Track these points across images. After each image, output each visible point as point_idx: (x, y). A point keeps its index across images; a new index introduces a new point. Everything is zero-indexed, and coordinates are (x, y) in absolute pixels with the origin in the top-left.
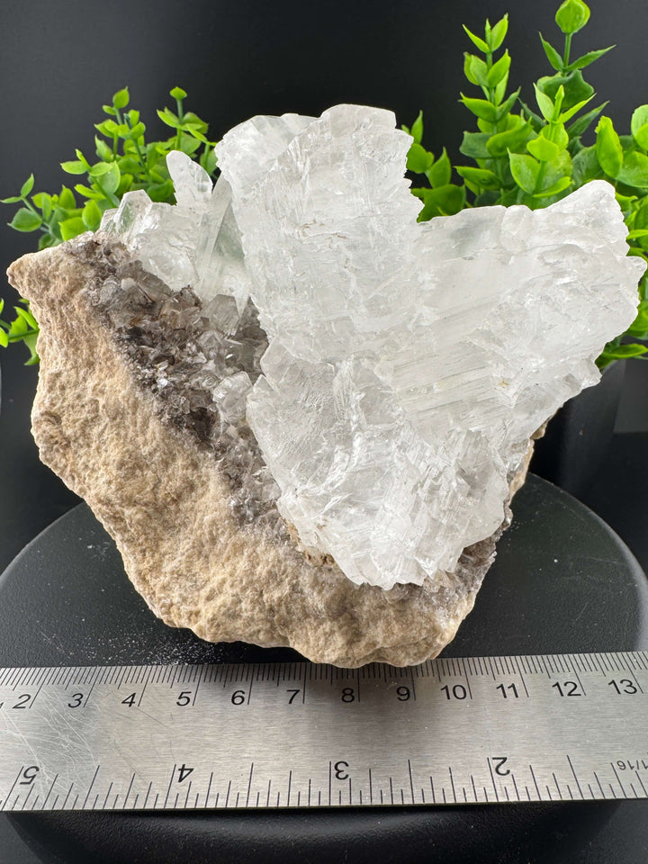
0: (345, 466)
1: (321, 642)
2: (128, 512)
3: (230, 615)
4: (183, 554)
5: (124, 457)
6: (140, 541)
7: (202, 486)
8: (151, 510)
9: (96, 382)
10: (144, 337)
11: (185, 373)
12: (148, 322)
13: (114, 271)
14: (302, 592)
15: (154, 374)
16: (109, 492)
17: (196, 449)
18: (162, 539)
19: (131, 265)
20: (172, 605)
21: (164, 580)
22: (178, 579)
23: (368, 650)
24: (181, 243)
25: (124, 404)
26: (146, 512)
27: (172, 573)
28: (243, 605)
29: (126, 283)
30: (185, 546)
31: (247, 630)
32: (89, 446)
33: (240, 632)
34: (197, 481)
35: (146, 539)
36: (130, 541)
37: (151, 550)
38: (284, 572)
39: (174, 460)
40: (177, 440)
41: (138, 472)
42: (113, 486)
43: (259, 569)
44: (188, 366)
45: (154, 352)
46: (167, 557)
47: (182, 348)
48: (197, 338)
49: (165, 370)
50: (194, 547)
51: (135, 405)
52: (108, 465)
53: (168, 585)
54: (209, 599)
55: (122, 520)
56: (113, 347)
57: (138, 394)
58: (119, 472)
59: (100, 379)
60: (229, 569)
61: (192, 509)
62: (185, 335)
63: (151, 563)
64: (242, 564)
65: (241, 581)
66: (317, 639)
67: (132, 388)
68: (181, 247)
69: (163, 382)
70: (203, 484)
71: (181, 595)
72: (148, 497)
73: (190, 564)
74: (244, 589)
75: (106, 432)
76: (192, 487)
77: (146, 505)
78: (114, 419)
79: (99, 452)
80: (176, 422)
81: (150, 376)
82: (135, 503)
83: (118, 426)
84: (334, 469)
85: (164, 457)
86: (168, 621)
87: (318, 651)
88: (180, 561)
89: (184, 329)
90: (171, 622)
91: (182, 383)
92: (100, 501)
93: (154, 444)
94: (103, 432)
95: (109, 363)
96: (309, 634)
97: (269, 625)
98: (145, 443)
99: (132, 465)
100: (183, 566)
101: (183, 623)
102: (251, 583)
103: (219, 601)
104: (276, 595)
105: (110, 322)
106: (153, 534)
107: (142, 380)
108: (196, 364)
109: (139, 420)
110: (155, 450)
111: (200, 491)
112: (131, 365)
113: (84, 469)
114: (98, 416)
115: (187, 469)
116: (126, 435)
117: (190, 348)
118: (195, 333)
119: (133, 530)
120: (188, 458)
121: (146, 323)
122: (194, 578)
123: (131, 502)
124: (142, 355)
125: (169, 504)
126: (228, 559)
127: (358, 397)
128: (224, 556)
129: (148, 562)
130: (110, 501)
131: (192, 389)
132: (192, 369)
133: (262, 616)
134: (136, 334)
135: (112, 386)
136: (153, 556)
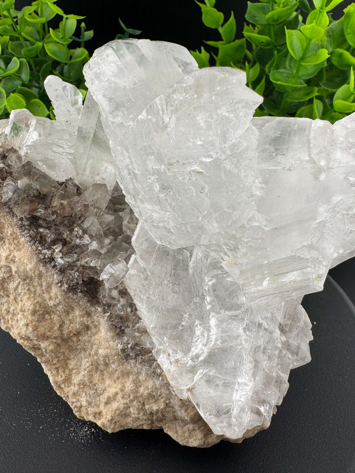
0: (205, 341)
1: (186, 434)
2: (43, 345)
3: (122, 415)
4: (85, 370)
5: (36, 307)
6: (54, 362)
7: (95, 327)
8: (59, 341)
9: (8, 252)
10: (41, 222)
11: (76, 253)
12: (43, 212)
13: (11, 173)
14: (173, 407)
15: (52, 254)
16: (28, 331)
17: (89, 305)
18: (69, 359)
19: (23, 166)
20: (81, 406)
21: (74, 389)
22: (83, 388)
23: (218, 439)
24: (63, 151)
25: (30, 273)
26: (56, 343)
27: (79, 384)
28: (131, 410)
29: (22, 183)
30: (86, 363)
31: (135, 424)
32: (8, 296)
33: (131, 425)
34: (91, 325)
35: (58, 361)
36: (46, 362)
37: (63, 367)
38: (160, 396)
39: (73, 309)
40: (74, 299)
41: (47, 316)
42: (30, 329)
43: (141, 389)
44: (78, 246)
45: (50, 236)
46: (74, 371)
47: (72, 231)
48: (81, 222)
49: (60, 251)
50: (92, 365)
51: (40, 276)
52: (24, 311)
53: (77, 393)
54: (106, 403)
55: (39, 349)
56: (18, 231)
57: (42, 268)
58: (34, 317)
59: (10, 250)
60: (120, 386)
61: (89, 341)
62: (72, 221)
63: (64, 377)
64: (129, 385)
65: (129, 396)
66: (184, 433)
67: (36, 264)
68: (63, 153)
69: (60, 261)
70: (96, 326)
71: (87, 401)
72: (57, 333)
73: (91, 376)
74: (132, 401)
75: (20, 287)
76: (88, 328)
77: (55, 338)
78: (25, 280)
79: (16, 302)
80: (72, 289)
81: (49, 256)
82: (48, 338)
83: (29, 284)
84: (196, 341)
85: (66, 309)
86: (80, 417)
87: (184, 439)
88: (84, 375)
89: (71, 216)
90: (83, 417)
91: (74, 262)
92: (22, 338)
93: (57, 301)
94: (17, 287)
95: (16, 242)
96: (178, 428)
97: (150, 422)
98: (50, 299)
99: (42, 312)
100: (86, 379)
101: (91, 418)
102: (136, 398)
103: (115, 405)
104: (155, 408)
105: (13, 213)
106: (62, 357)
107: (44, 259)
108: (83, 245)
109: (44, 284)
110: (58, 304)
111: (94, 331)
112: (33, 247)
113: (7, 314)
114: (12, 275)
115: (83, 317)
116: (35, 291)
117: (77, 232)
118: (80, 218)
119: (48, 355)
120: (83, 310)
121: (41, 212)
122: (95, 388)
123: (44, 337)
124: (41, 237)
125: (71, 337)
126: (118, 378)
127: (210, 283)
128: (116, 376)
129: (62, 377)
130: (29, 338)
131: (83, 266)
132: (81, 249)
133: (145, 417)
134: (34, 221)
135: (20, 259)
136: (64, 372)
